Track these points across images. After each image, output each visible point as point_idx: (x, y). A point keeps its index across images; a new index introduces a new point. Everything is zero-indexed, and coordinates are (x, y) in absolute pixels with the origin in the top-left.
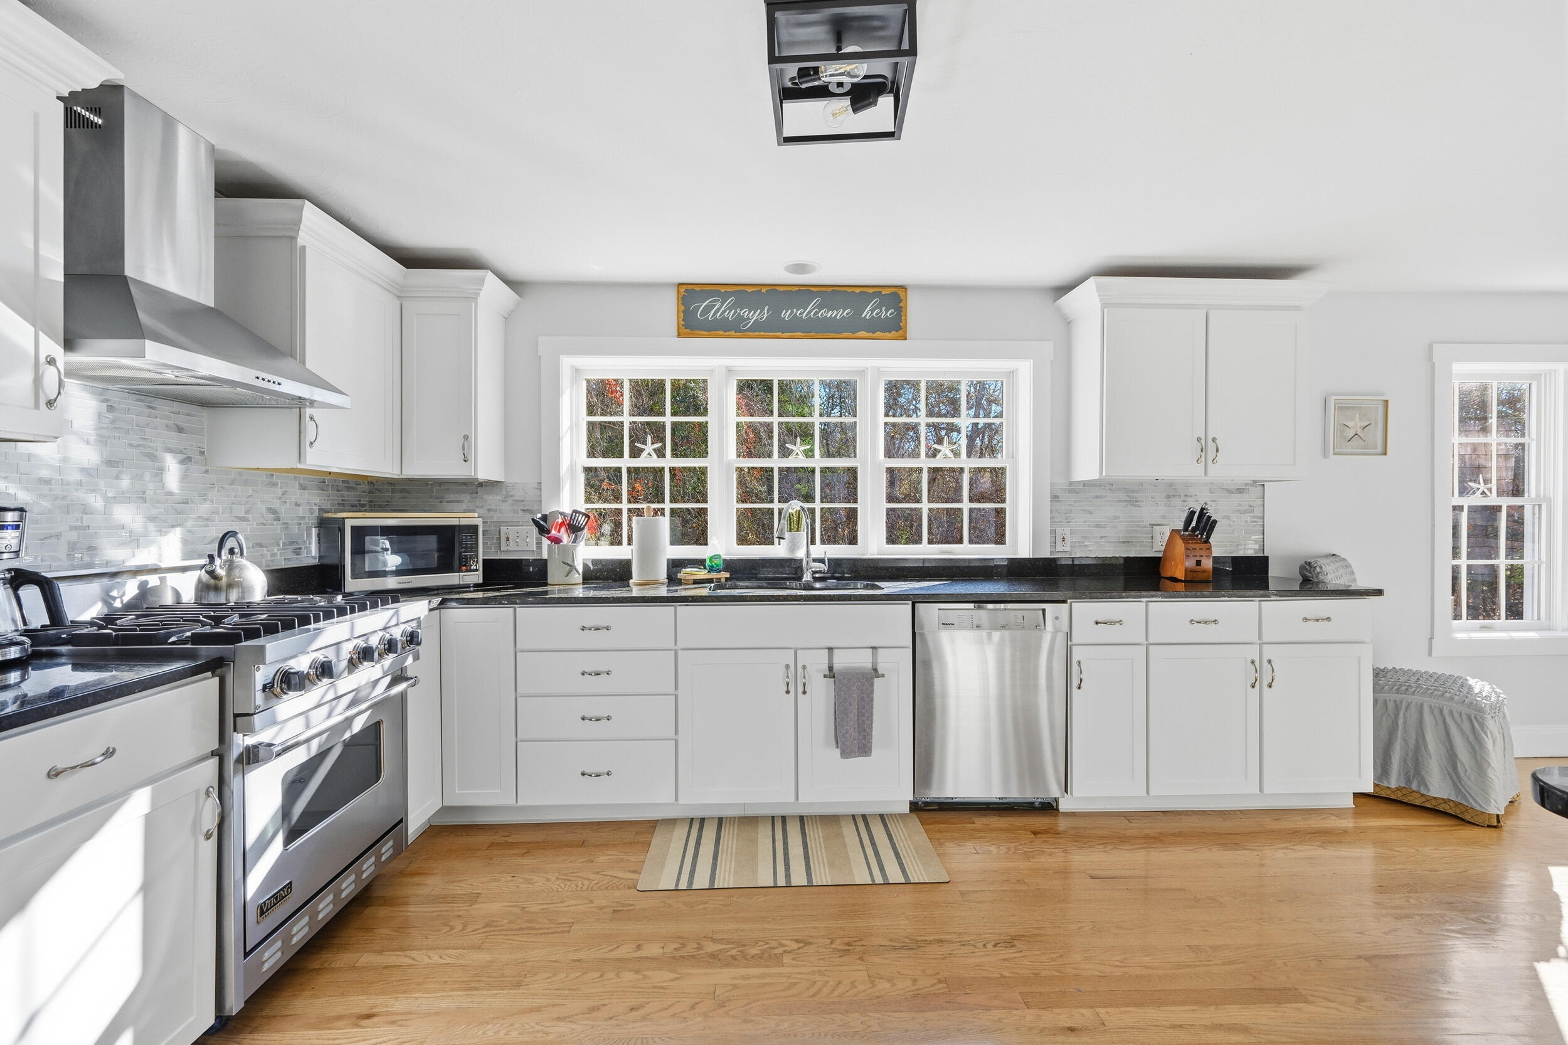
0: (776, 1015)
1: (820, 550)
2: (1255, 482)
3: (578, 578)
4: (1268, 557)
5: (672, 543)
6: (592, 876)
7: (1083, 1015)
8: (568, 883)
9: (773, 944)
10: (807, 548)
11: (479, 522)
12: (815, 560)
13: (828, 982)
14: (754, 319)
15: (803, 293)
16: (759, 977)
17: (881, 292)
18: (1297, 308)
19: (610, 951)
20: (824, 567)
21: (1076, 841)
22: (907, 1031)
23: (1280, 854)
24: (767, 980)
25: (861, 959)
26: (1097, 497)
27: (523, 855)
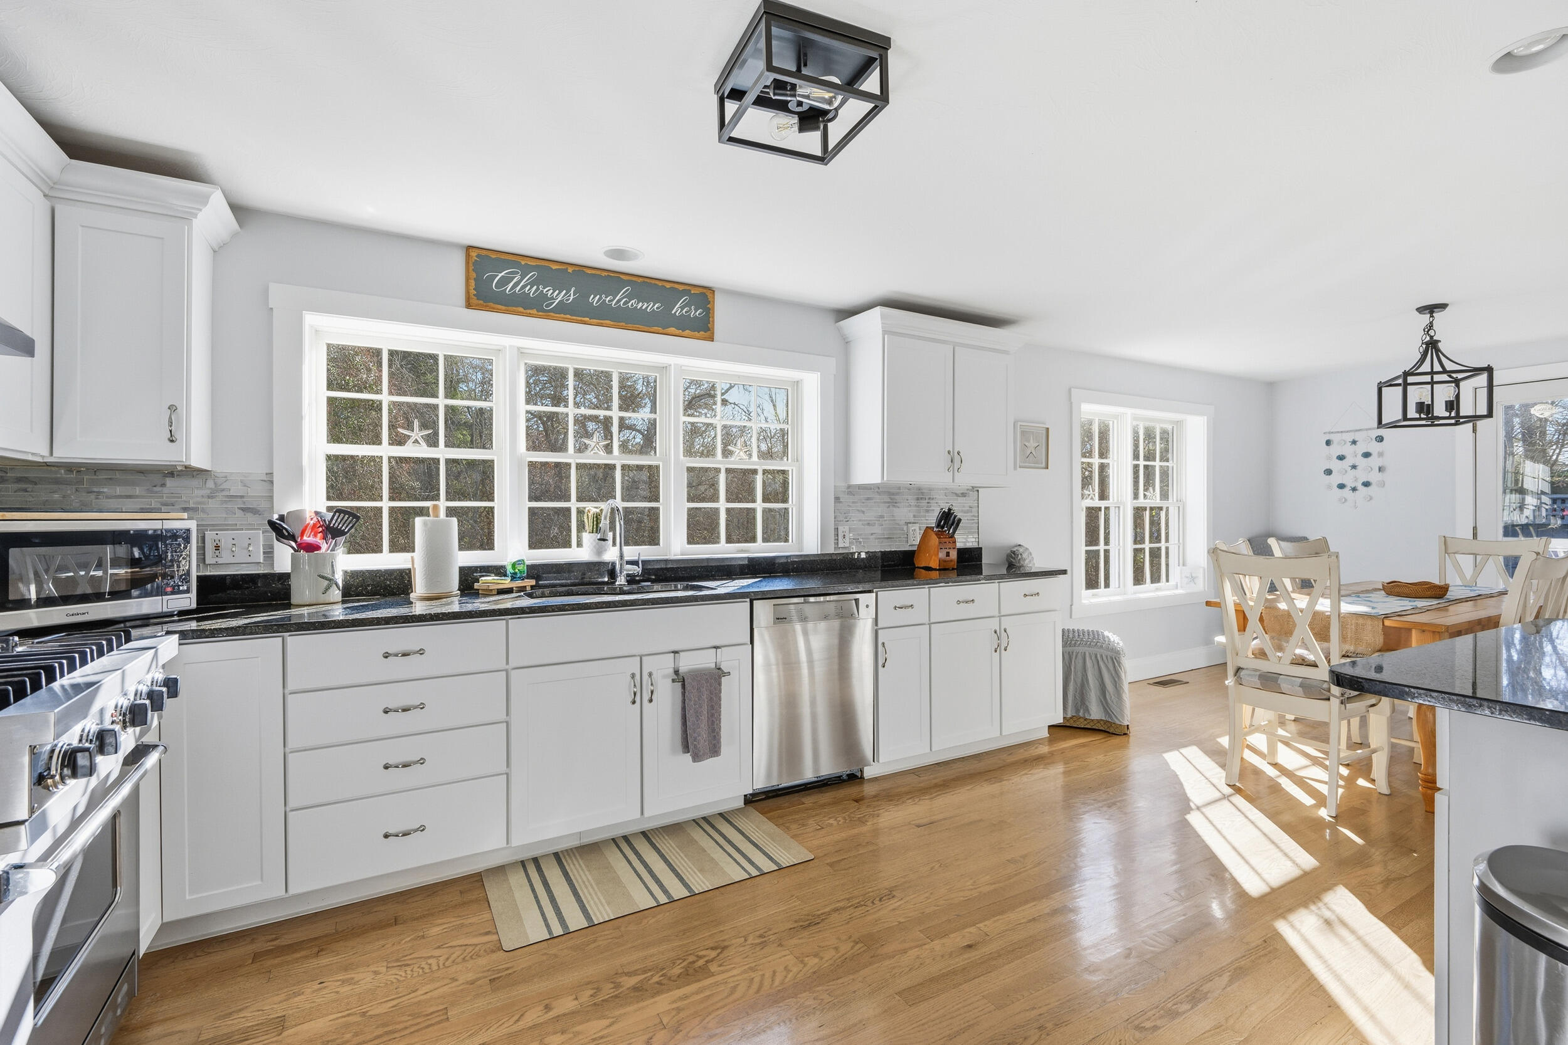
0: (735, 1020)
1: (632, 552)
2: (973, 487)
3: (336, 594)
4: (981, 548)
5: (461, 549)
6: (437, 953)
7: (971, 933)
8: (408, 969)
9: (691, 959)
10: (621, 549)
11: (192, 525)
12: (629, 563)
13: (764, 975)
14: (559, 299)
15: (611, 280)
16: (697, 993)
17: (690, 291)
18: (1006, 352)
19: (515, 1023)
20: (636, 570)
21: (891, 800)
22: (854, 992)
23: (1025, 779)
24: (708, 993)
25: (780, 945)
26: (868, 499)
27: (317, 954)
